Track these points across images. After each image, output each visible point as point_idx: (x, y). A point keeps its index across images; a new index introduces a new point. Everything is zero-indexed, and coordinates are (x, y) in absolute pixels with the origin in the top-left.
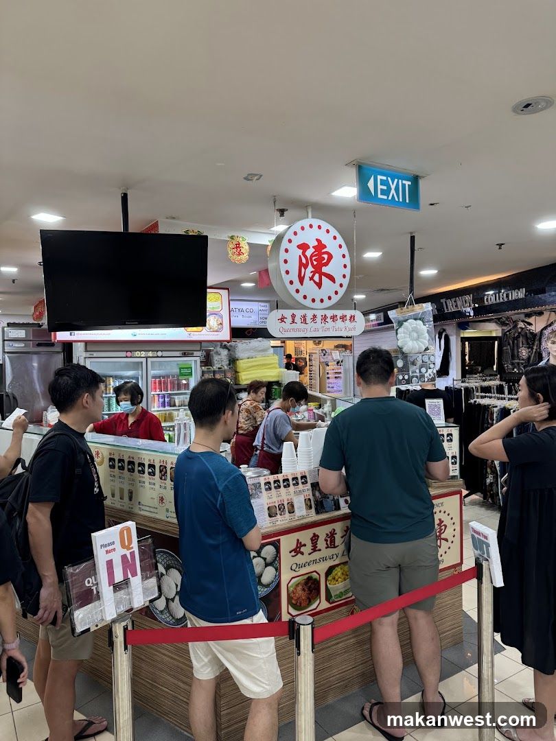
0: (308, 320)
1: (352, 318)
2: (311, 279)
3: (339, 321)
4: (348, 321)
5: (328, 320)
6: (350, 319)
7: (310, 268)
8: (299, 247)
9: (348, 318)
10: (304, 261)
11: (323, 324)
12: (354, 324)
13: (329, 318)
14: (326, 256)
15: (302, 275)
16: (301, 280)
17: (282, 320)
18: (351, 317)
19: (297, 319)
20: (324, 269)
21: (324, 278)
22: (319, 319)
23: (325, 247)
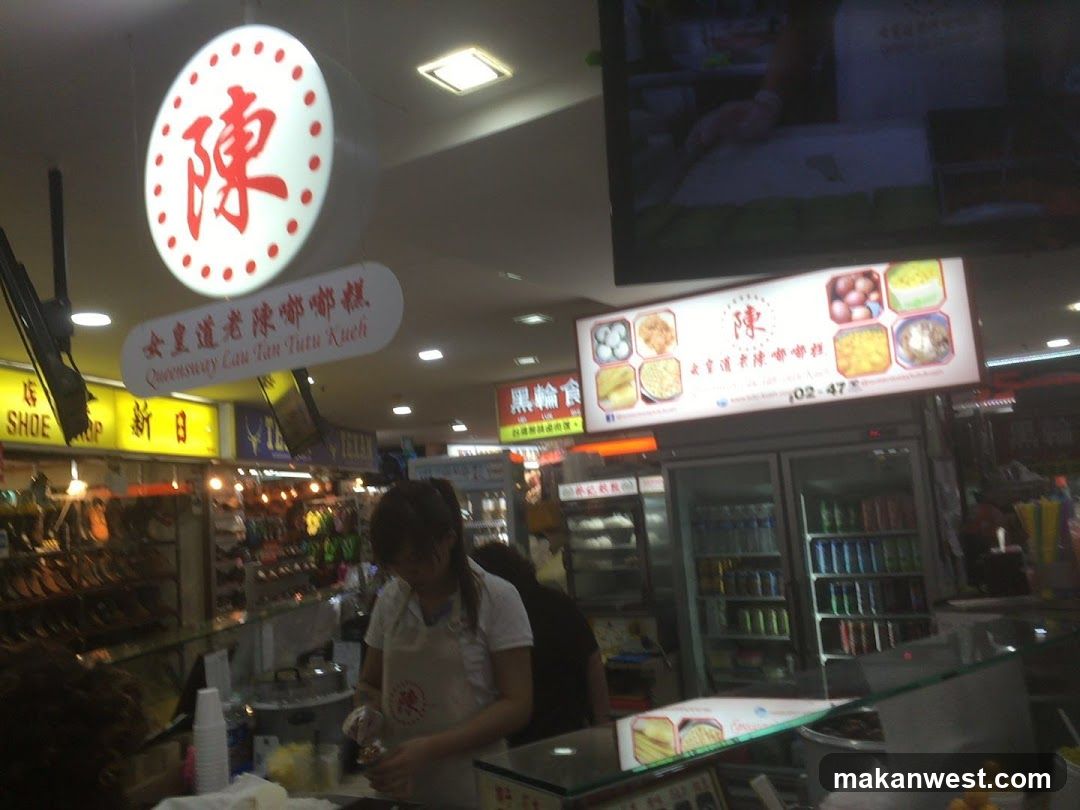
0: (218, 333)
1: (354, 295)
2: (221, 211)
3: (309, 316)
4: (338, 311)
5: (276, 319)
6: (346, 303)
7: (217, 181)
8: (187, 135)
9: (338, 296)
10: (199, 169)
11: (260, 336)
12: (358, 313)
13: (276, 313)
14: (254, 127)
15: (196, 212)
16: (194, 223)
17: (153, 349)
18: (347, 295)
19: (190, 340)
20: (255, 168)
21: (253, 195)
22: (246, 325)
23: (252, 97)
